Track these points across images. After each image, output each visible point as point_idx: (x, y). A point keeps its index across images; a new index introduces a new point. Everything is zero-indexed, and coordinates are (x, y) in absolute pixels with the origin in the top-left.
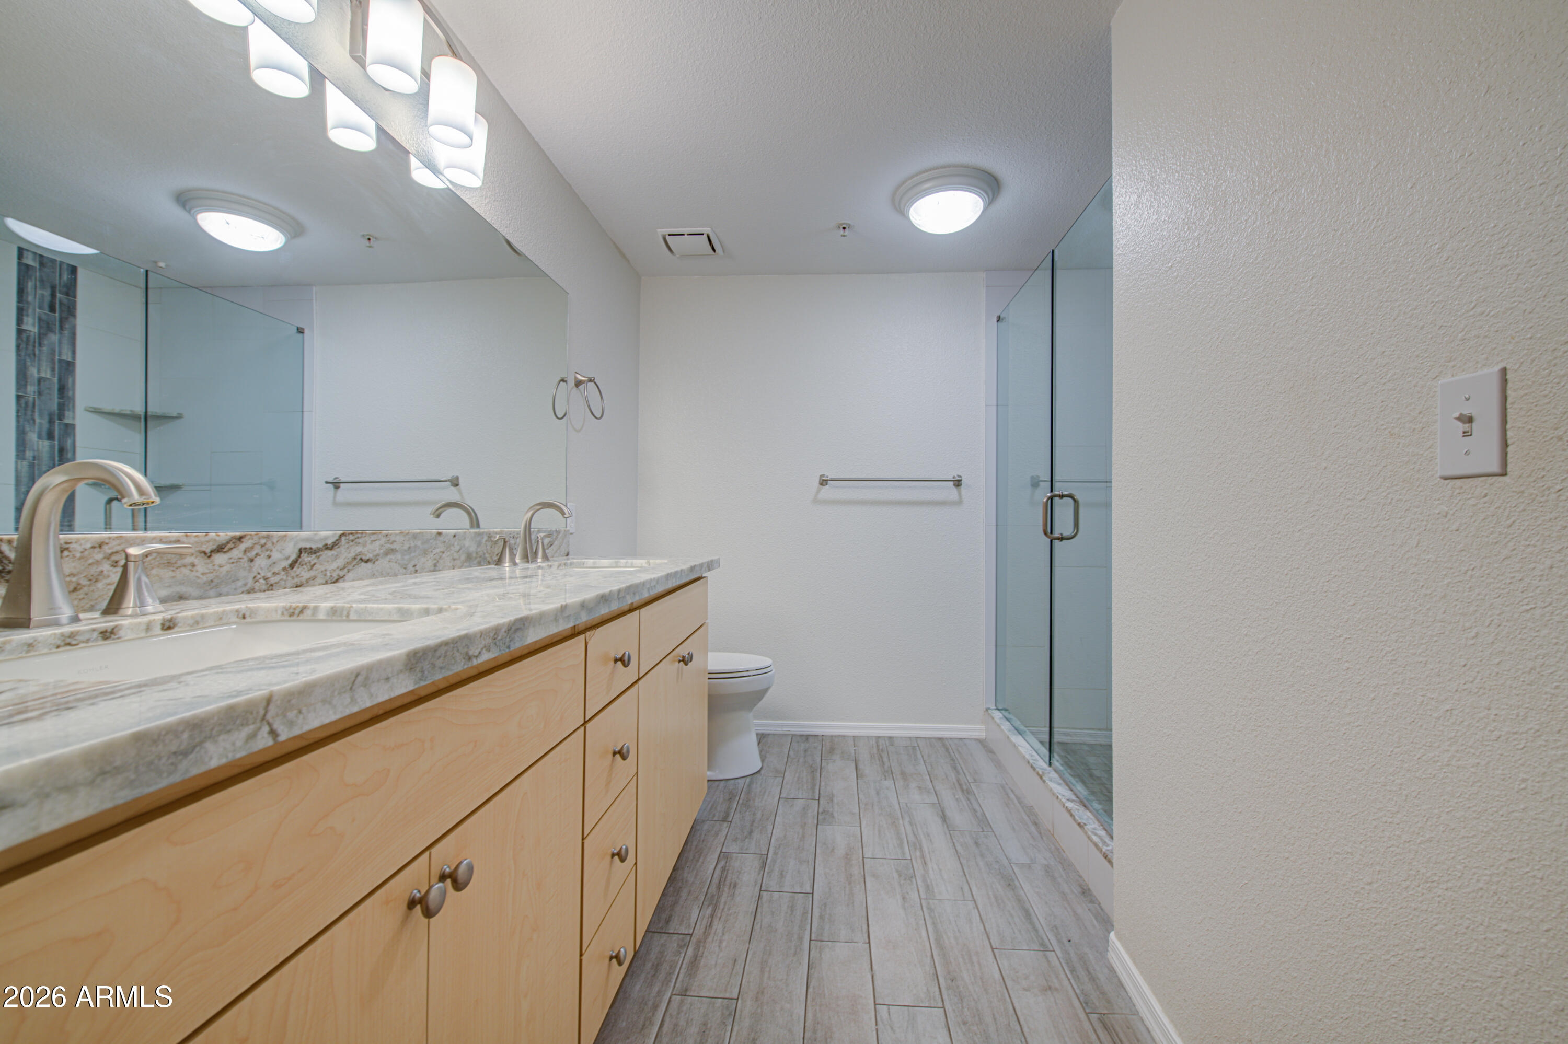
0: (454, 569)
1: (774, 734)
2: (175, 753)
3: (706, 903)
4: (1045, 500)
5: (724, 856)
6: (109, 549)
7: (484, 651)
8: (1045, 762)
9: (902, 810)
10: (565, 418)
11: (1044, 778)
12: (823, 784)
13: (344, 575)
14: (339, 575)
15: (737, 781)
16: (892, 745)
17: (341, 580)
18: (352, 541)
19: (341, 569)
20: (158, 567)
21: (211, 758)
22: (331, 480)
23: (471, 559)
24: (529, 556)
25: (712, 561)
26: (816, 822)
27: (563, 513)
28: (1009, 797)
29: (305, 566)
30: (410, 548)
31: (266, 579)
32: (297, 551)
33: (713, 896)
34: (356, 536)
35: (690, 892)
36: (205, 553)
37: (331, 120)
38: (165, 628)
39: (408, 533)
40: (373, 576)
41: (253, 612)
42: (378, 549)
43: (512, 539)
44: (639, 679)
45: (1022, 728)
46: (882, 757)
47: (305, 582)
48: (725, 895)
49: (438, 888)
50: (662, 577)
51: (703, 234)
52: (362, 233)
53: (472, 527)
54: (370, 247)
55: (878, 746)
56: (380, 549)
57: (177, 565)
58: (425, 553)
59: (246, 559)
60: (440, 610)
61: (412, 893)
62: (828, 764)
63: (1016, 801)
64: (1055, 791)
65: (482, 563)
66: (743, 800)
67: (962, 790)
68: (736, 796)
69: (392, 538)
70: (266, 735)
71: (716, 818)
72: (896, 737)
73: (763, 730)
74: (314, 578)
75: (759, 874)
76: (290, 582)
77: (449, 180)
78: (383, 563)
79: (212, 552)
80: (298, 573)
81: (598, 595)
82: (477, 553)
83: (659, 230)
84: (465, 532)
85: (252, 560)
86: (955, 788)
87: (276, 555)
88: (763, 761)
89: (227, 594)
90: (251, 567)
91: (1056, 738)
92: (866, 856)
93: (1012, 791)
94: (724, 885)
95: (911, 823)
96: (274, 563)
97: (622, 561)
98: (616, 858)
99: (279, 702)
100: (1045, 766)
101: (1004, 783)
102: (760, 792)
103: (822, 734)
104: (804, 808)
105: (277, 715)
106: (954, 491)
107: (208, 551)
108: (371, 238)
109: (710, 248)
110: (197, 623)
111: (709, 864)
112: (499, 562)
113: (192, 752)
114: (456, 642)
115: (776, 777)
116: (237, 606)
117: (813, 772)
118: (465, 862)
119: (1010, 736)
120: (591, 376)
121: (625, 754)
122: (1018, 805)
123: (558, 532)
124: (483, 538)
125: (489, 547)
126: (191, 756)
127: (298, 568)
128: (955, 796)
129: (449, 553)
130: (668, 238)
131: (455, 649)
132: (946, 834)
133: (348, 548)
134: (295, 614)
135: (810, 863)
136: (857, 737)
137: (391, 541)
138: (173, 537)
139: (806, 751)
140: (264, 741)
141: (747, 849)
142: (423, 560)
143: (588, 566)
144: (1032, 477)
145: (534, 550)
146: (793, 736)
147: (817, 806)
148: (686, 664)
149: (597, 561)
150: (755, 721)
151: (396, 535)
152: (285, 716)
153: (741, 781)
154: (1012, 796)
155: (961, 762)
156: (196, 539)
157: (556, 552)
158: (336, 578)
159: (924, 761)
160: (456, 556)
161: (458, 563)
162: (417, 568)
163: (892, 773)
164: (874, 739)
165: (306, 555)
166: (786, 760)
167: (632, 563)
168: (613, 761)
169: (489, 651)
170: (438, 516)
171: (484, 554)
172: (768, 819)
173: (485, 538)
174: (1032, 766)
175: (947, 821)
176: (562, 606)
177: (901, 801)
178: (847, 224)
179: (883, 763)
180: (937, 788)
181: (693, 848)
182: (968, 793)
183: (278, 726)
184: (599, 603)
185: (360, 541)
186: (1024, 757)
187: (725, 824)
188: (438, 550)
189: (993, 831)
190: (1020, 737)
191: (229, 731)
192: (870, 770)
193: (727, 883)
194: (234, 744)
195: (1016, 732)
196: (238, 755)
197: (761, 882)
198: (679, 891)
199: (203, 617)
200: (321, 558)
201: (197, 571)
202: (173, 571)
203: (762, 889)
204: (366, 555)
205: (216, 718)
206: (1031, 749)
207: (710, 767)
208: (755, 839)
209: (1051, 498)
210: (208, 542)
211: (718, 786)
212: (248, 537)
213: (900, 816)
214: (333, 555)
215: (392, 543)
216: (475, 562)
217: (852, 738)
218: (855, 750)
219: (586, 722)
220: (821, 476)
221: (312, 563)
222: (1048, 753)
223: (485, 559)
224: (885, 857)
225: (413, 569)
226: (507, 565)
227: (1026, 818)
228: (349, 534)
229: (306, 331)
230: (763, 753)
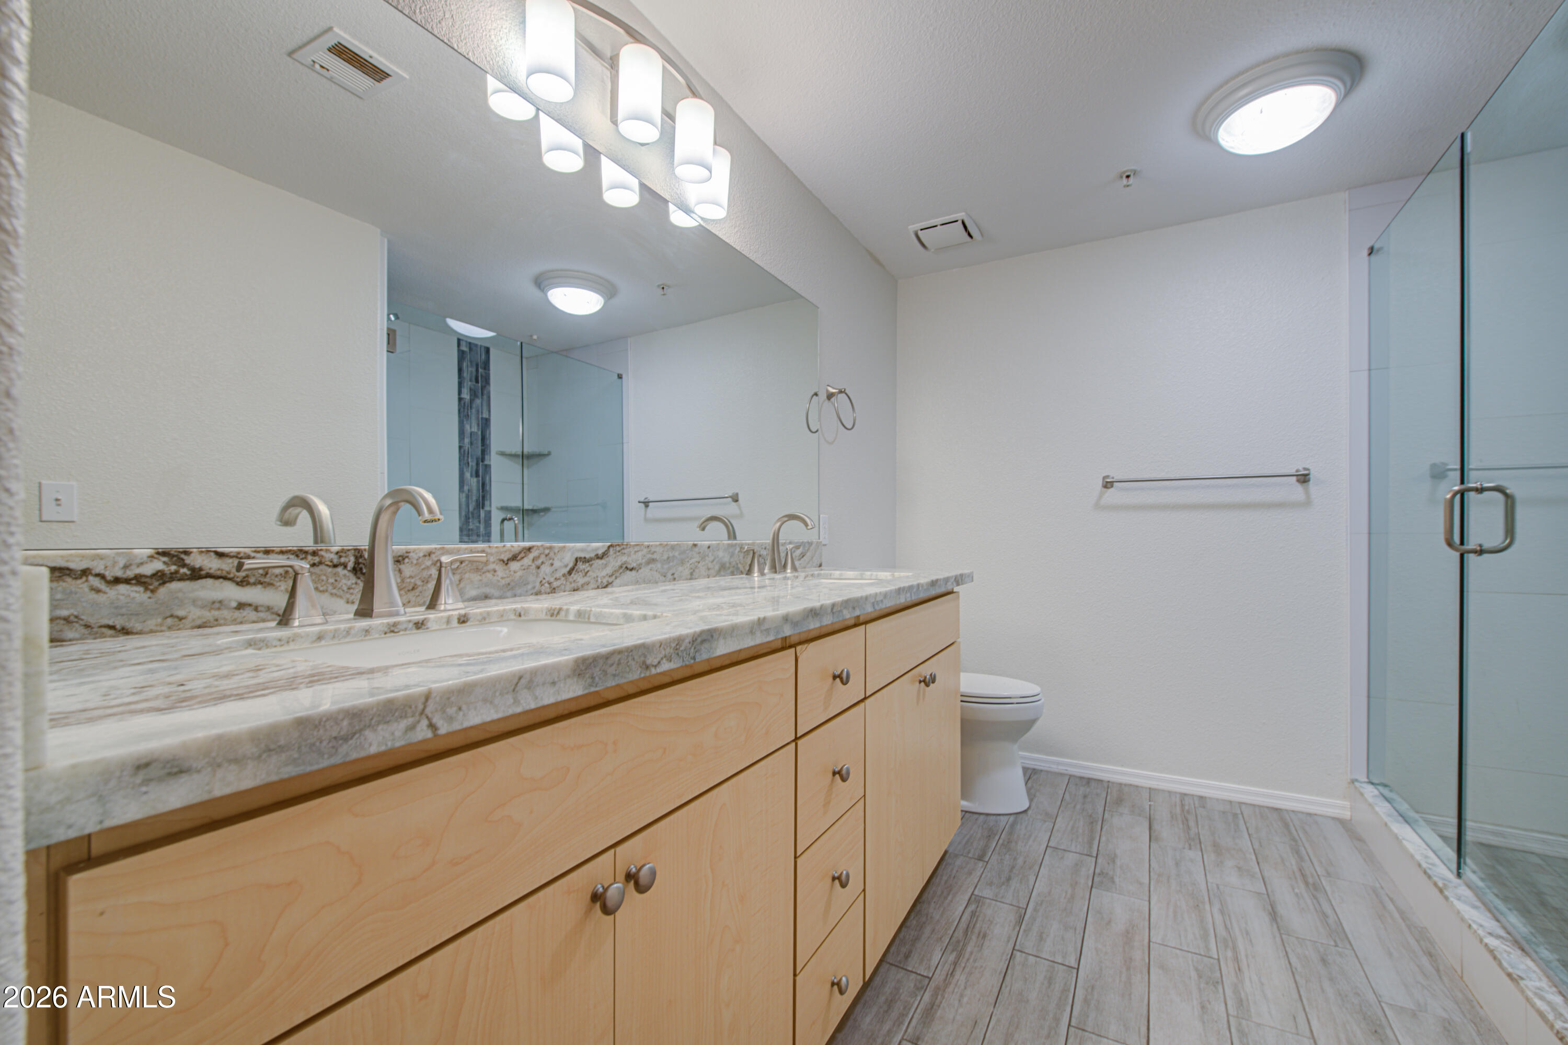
0: (709, 577)
1: (1047, 772)
2: (335, 738)
3: (950, 948)
4: (1449, 496)
5: (975, 900)
6: (436, 557)
7: (664, 660)
8: (1451, 871)
9: (1211, 893)
10: (817, 433)
11: (1446, 893)
12: (1103, 839)
13: (613, 582)
14: (608, 582)
15: (998, 817)
16: (1204, 807)
17: (610, 586)
18: (619, 551)
19: (610, 576)
20: (470, 572)
21: (370, 745)
22: (642, 500)
23: (724, 569)
24: (778, 566)
25: (961, 575)
26: (1090, 884)
27: (806, 525)
28: (1384, 907)
29: (580, 573)
30: (668, 558)
31: (550, 583)
32: (574, 559)
33: (958, 942)
34: (622, 547)
35: (933, 930)
36: (504, 561)
37: (605, 183)
38: (461, 621)
39: (667, 545)
40: (637, 582)
41: (527, 611)
42: (640, 558)
43: (763, 550)
44: (865, 698)
45: (1412, 814)
46: (1187, 820)
47: (580, 587)
48: (972, 944)
49: (617, 888)
50: (891, 591)
51: (957, 221)
52: (657, 284)
53: (729, 538)
54: (664, 295)
55: (1183, 806)
56: (642, 559)
57: (483, 571)
58: (682, 562)
59: (534, 566)
60: (655, 617)
61: (596, 886)
62: (1112, 816)
63: (1396, 915)
64: (1466, 917)
65: (735, 573)
66: (1004, 841)
67: (1307, 884)
68: (995, 835)
69: (653, 549)
70: (425, 728)
71: (970, 855)
72: (1210, 798)
73: (1031, 764)
74: (588, 583)
75: (1014, 929)
76: (569, 587)
77: (700, 217)
78: (645, 572)
79: (508, 560)
80: (575, 579)
81: (805, 609)
82: (730, 563)
83: (910, 227)
84: (719, 544)
85: (538, 568)
86: (1296, 878)
87: (557, 564)
88: (1031, 800)
89: (520, 596)
90: (538, 574)
91: (1469, 836)
92: (1153, 939)
93: (1391, 900)
94: (972, 932)
95: (1222, 912)
96: (556, 570)
97: (869, 573)
98: (837, 882)
99: (438, 699)
100: (1451, 877)
101: (1378, 885)
102: (1025, 835)
103: (1108, 779)
104: (1077, 865)
105: (436, 711)
106: (1299, 488)
107: (505, 559)
108: (665, 287)
109: (966, 235)
110: (484, 619)
111: (959, 905)
112: (749, 572)
113: (352, 738)
114: (632, 651)
115: (1045, 821)
116: (514, 606)
117: (1092, 823)
118: (648, 866)
119: (1389, 824)
120: (841, 387)
121: (845, 776)
122: (1400, 921)
123: (810, 544)
124: (735, 549)
125: (741, 558)
126: (351, 742)
127: (575, 574)
128: (1293, 889)
129: (704, 563)
130: (920, 233)
131: (630, 658)
132: (1274, 937)
133: (615, 558)
134: (554, 614)
135: (1077, 932)
136: (1155, 790)
137: (652, 552)
138: (479, 547)
139: (1085, 797)
140: (422, 733)
141: (1002, 897)
142: (680, 569)
143: (835, 577)
144: (1434, 466)
145: (783, 563)
146: (1071, 776)
147: (1094, 864)
148: (927, 685)
149: (843, 572)
150: (1020, 753)
151: (656, 546)
152: (444, 712)
153: (1004, 820)
154: (1391, 907)
155: (1307, 846)
156: (496, 550)
157: (809, 562)
158: (606, 584)
159: (1249, 834)
160: (710, 565)
161: (712, 572)
162: (676, 576)
163: (1200, 843)
164: (1178, 796)
165: (581, 563)
166: (1059, 803)
167: (877, 575)
168: (833, 781)
169: (671, 661)
170: (703, 529)
171: (737, 564)
172: (1030, 868)
173: (738, 549)
174: (1425, 872)
175: (1279, 920)
176: (759, 619)
177: (1210, 880)
178: (1131, 171)
179: (1189, 828)
180: (1266, 874)
181: (943, 882)
182: (1316, 889)
183: (437, 720)
184: (808, 616)
185: (625, 551)
186: (1412, 857)
187: (981, 864)
188: (693, 560)
189: (1353, 949)
190: (1407, 826)
191: (388, 722)
192: (1169, 833)
193: (976, 931)
194: (393, 734)
195: (1400, 818)
196: (398, 744)
197: (1015, 939)
198: (922, 927)
199: (488, 613)
200: (593, 566)
201: (498, 576)
202: (480, 575)
203: (1016, 948)
204: (631, 564)
205: (375, 710)
206: (1426, 847)
207: (965, 795)
208: (1013, 888)
209: (1462, 494)
210: (506, 552)
211: (977, 819)
212: (535, 548)
213: (1207, 899)
214: (602, 564)
215: (653, 553)
216: (729, 571)
217: (1148, 791)
218: (1150, 805)
219: (796, 739)
220: (1104, 478)
221: (586, 571)
222: (1453, 855)
223: (738, 569)
224: (1180, 947)
225: (672, 577)
226: (756, 575)
227: (1412, 942)
228: (616, 545)
229: (624, 377)
230: (1033, 791)
